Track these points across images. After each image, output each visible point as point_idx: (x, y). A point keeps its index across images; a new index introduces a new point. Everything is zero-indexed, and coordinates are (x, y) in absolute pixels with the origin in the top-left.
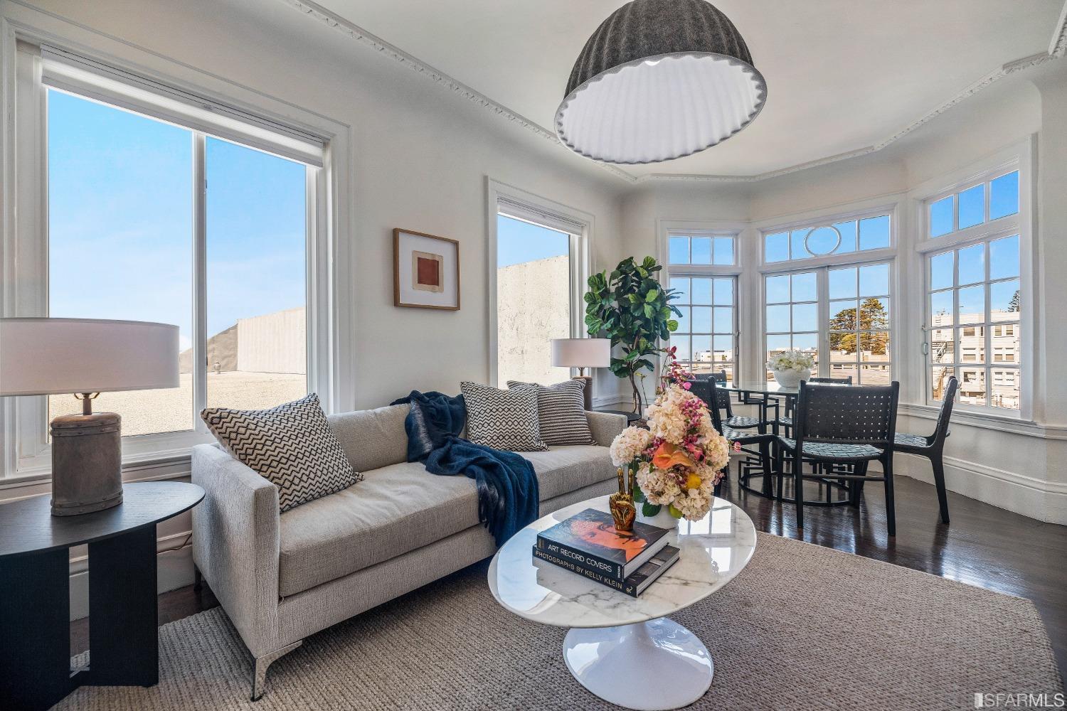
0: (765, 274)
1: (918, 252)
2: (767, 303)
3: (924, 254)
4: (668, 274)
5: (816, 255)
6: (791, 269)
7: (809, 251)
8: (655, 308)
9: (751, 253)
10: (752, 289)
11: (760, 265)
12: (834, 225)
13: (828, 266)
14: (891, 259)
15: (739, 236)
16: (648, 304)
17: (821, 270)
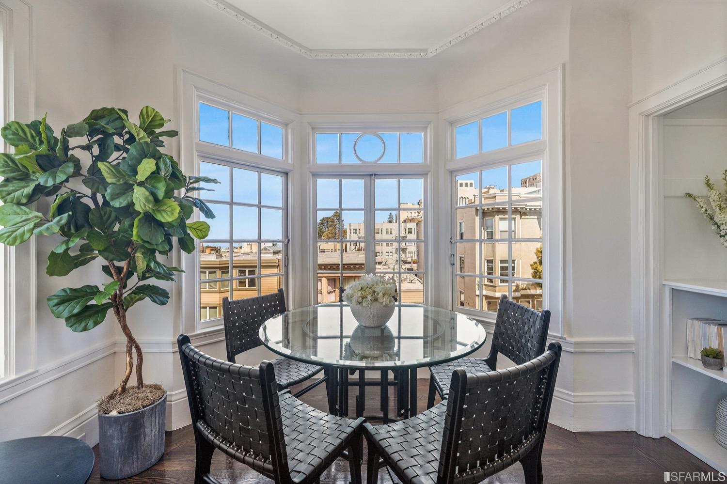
0: (316, 175)
1: (448, 170)
2: (318, 208)
3: (451, 172)
4: (195, 154)
5: (364, 162)
6: (341, 173)
7: (357, 156)
8: (153, 194)
9: (303, 149)
10: (303, 190)
11: (311, 164)
12: (380, 133)
13: (375, 175)
14: (424, 174)
15: (290, 126)
16: (141, 184)
17: (368, 178)
